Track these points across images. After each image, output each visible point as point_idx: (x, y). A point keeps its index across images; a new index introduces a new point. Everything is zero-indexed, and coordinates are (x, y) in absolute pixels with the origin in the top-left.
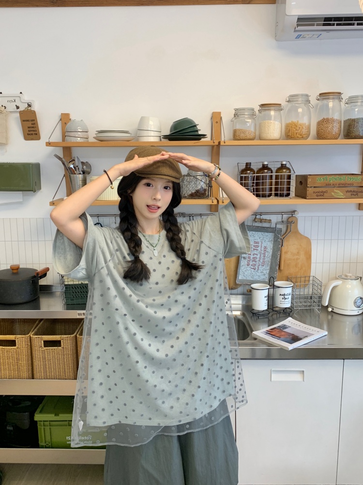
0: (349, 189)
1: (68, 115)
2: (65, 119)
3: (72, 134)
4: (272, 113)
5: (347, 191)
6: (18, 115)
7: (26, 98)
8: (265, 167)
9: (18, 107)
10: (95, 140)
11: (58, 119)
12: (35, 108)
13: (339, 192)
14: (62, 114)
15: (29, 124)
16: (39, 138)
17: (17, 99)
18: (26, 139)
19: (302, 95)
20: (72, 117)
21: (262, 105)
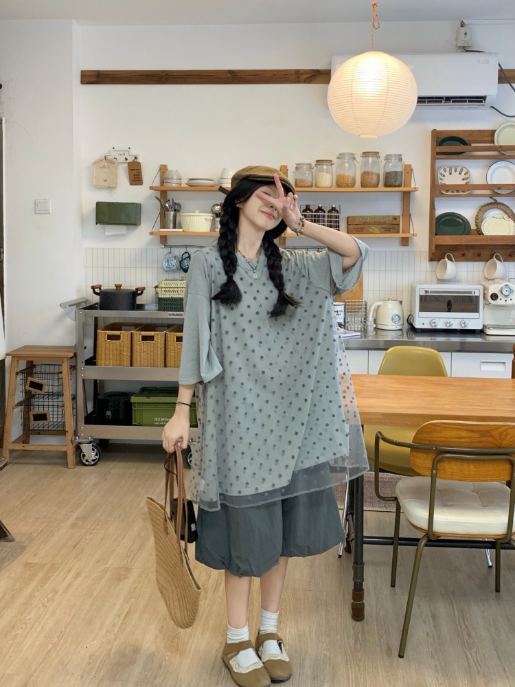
0: (383, 226)
1: (165, 166)
2: (163, 169)
3: (169, 181)
4: (325, 167)
5: (382, 228)
6: (127, 165)
7: (134, 152)
8: (320, 209)
9: (126, 159)
10: (187, 186)
11: (158, 169)
12: (140, 160)
13: (374, 228)
14: (161, 165)
15: (135, 172)
16: (141, 184)
17: (126, 153)
18: (131, 184)
19: (348, 154)
20: (169, 168)
21: (317, 161)
